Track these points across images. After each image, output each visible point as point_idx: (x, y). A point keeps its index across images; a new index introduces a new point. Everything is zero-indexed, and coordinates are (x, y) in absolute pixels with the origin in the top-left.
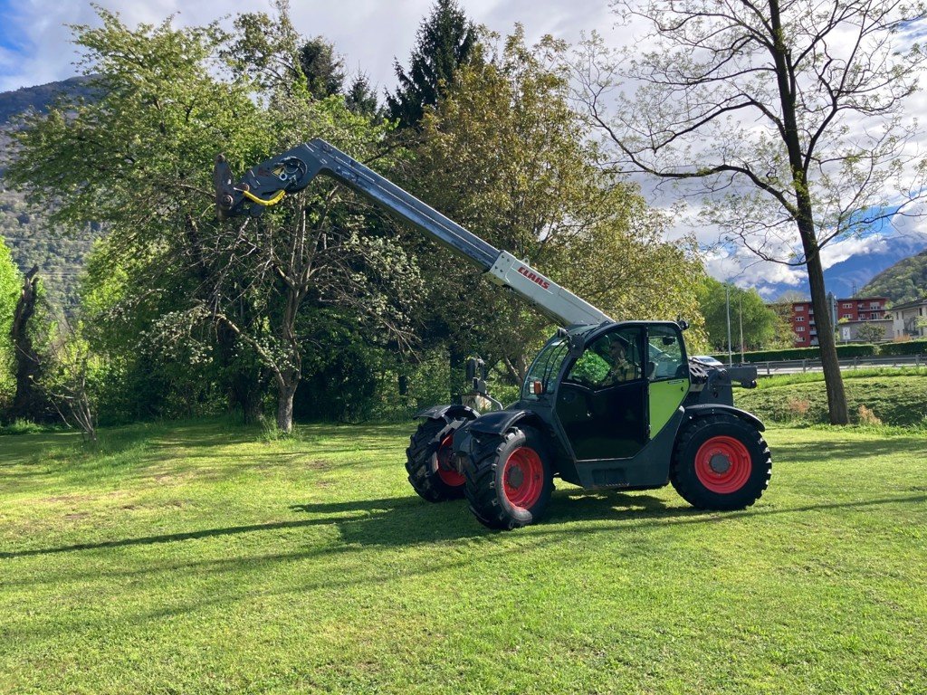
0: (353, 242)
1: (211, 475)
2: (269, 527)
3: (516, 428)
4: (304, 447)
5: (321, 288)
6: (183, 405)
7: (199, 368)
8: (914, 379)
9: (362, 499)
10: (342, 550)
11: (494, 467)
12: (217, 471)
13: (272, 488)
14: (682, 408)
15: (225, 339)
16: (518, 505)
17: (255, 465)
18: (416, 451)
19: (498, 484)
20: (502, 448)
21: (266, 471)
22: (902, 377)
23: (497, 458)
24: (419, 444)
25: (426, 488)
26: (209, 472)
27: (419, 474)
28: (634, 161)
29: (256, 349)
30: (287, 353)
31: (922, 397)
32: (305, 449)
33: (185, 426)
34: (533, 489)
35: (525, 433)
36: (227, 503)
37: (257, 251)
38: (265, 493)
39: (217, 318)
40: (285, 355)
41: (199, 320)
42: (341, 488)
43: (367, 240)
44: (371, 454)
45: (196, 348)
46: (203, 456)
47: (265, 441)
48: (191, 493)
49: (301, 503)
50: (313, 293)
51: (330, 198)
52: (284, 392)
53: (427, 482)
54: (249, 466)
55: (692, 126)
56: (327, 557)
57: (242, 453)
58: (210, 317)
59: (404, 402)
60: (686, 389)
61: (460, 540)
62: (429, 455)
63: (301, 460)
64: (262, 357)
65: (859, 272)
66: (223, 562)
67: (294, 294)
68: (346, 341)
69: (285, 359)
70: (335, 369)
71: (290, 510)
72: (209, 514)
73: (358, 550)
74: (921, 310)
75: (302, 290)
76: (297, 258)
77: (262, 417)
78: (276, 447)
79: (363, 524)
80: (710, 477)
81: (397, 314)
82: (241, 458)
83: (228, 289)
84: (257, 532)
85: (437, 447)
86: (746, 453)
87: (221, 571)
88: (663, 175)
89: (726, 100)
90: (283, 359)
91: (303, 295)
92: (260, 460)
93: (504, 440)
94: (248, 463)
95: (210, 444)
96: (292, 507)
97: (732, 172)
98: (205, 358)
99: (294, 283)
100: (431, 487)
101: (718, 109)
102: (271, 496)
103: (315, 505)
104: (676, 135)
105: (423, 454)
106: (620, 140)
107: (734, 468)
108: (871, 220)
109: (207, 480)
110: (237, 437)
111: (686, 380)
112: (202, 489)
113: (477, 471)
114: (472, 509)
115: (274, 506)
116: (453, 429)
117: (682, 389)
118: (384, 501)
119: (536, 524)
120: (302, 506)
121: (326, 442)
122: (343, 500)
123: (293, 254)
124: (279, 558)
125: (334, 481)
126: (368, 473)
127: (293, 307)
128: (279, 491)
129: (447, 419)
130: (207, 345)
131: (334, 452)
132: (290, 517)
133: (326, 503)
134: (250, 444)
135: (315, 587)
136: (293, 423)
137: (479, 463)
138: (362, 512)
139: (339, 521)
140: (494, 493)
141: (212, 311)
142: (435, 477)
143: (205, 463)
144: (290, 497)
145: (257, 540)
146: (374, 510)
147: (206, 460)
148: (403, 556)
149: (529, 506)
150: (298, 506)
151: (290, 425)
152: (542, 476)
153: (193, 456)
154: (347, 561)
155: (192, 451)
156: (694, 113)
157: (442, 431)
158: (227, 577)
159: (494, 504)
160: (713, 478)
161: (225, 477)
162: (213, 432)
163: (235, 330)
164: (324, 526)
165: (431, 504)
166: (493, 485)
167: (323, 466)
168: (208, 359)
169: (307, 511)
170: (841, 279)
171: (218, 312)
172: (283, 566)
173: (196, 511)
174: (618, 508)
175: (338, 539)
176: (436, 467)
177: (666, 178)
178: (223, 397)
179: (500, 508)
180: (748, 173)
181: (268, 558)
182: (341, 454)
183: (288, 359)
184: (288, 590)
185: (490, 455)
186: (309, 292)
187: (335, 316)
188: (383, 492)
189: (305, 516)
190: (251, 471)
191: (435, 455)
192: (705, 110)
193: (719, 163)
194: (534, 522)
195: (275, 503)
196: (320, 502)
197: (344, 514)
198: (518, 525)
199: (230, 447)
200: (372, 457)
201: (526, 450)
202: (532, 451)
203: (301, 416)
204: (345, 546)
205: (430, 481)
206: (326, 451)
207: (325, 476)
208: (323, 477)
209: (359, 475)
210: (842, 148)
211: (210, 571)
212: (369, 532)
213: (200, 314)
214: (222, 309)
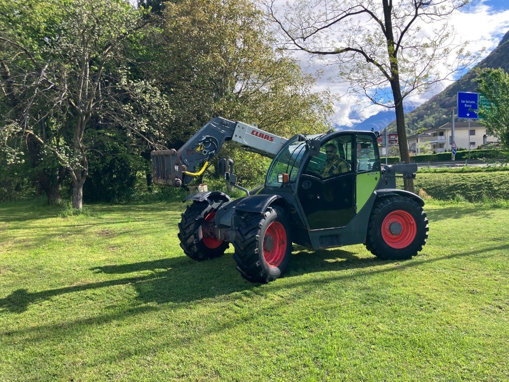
0: (123, 83)
1: (24, 244)
2: (77, 288)
3: (271, 208)
4: (92, 220)
5: (101, 114)
6: (6, 193)
7: (14, 167)
8: (429, 174)
9: (143, 260)
10: (143, 310)
11: (258, 238)
12: (30, 240)
13: (74, 253)
14: (375, 192)
15: (33, 148)
16: (271, 264)
17: (59, 235)
18: (187, 225)
19: (260, 251)
20: (263, 222)
21: (67, 239)
22: (422, 173)
23: (259, 231)
24: (188, 220)
25: (194, 251)
26: (24, 241)
27: (189, 241)
28: (295, 44)
29: (56, 155)
30: (78, 158)
31: (434, 184)
32: (93, 222)
33: (6, 207)
34: (279, 251)
35: (277, 212)
36: (40, 268)
37: (55, 88)
38: (70, 257)
39: (26, 133)
40: (77, 159)
41: (13, 134)
42: (126, 251)
43: (132, 82)
44: (140, 224)
45: (11, 153)
46: (19, 228)
47: (64, 217)
48: (10, 260)
49: (99, 265)
50: (96, 117)
51: (106, 54)
52: (76, 184)
53: (195, 247)
54: (55, 235)
55: (327, 25)
56: (132, 317)
57: (48, 225)
58: (21, 132)
59: (150, 190)
60: (378, 178)
61: (234, 294)
62: (196, 228)
63: (91, 230)
64: (61, 160)
65: (382, 121)
66: (38, 329)
67: (82, 119)
68: (116, 150)
69: (77, 161)
70: (109, 170)
71: (91, 272)
72: (25, 278)
73: (156, 309)
74: (417, 139)
75: (87, 115)
76: (84, 94)
77: (60, 201)
78: (72, 220)
79: (153, 283)
80: (389, 237)
81: (155, 132)
82: (48, 229)
83: (34, 113)
84: (67, 295)
85: (201, 222)
86: (413, 222)
87: (37, 339)
88: (313, 53)
89: (349, 9)
90: (76, 162)
91: (88, 119)
92: (62, 230)
93: (264, 217)
94: (54, 232)
95: (25, 219)
96: (92, 269)
97: (353, 52)
98: (18, 160)
99: (81, 111)
100: (198, 250)
101: (345, 14)
102: (74, 260)
103: (110, 266)
104: (318, 30)
105: (192, 227)
106: (287, 30)
107: (403, 231)
108: (430, 83)
109: (22, 248)
110: (43, 214)
111: (379, 172)
112: (18, 256)
113: (244, 241)
114: (238, 268)
115: (78, 269)
116: (213, 208)
117: (376, 179)
118: (162, 261)
119: (283, 277)
120: (99, 268)
121: (106, 216)
122: (131, 261)
123: (81, 90)
124: (90, 322)
125: (119, 246)
126: (142, 239)
127: (81, 127)
128: (80, 255)
129: (209, 201)
130: (19, 151)
131: (113, 223)
132: (92, 279)
133: (118, 264)
134: (53, 219)
135: (129, 354)
136: (83, 204)
137: (246, 235)
138: (148, 272)
139: (132, 280)
140: (257, 257)
141: (23, 128)
142: (201, 244)
143: (21, 234)
144: (89, 260)
145: (68, 303)
146: (157, 270)
147: (21, 231)
148: (195, 313)
149: (278, 264)
150: (96, 268)
151: (81, 206)
152: (286, 242)
153: (12, 229)
154: (150, 321)
155: (11, 224)
156: (330, 16)
157: (205, 210)
158: (43, 348)
159: (258, 265)
160: (391, 238)
161: (36, 245)
162: (27, 211)
163: (40, 142)
164: (123, 287)
165: (198, 263)
166: (257, 251)
167: (108, 234)
168: (21, 160)
169: (105, 272)
170: (374, 124)
171: (27, 128)
172: (94, 329)
173: (13, 276)
174: (329, 260)
175: (136, 298)
176: (201, 236)
177: (315, 54)
178: (33, 187)
179: (261, 268)
180: (362, 52)
181: (79, 322)
182: (119, 224)
183: (79, 162)
184: (104, 361)
185: (254, 229)
186: (92, 118)
187: (108, 134)
188: (159, 254)
189: (103, 277)
190: (57, 239)
191: (201, 227)
192: (337, 14)
193: (346, 46)
194: (281, 276)
195: (78, 265)
196: (113, 264)
197: (135, 274)
198: (272, 279)
199: (39, 221)
200: (141, 227)
201: (276, 224)
202: (280, 224)
203: (88, 199)
204: (143, 305)
205: (197, 247)
206: (108, 223)
207: (112, 242)
208: (111, 243)
209: (136, 240)
210: (414, 40)
211: (27, 340)
212: (159, 291)
213: (13, 130)
214: (30, 127)
